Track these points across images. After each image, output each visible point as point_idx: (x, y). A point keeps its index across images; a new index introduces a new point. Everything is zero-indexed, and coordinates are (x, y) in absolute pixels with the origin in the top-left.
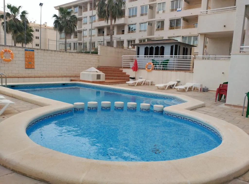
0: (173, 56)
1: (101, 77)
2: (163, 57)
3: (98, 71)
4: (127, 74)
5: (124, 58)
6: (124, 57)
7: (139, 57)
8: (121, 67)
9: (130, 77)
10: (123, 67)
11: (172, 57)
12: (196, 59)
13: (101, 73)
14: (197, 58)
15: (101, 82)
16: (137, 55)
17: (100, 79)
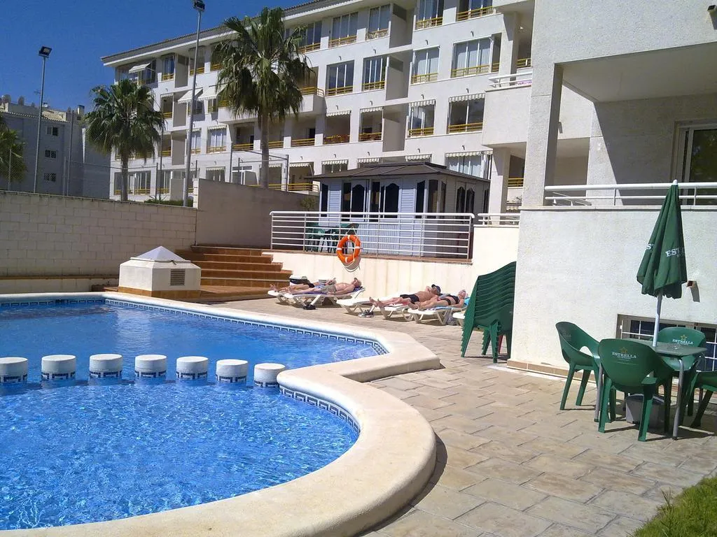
0: (425, 214)
1: (188, 278)
2: (396, 217)
3: (178, 258)
4: (284, 268)
5: (274, 219)
6: (275, 215)
7: (325, 215)
8: (267, 247)
9: (291, 277)
10: (274, 245)
11: (420, 217)
12: (481, 223)
13: (188, 265)
14: (484, 220)
15: (185, 292)
16: (322, 211)
17: (182, 283)
